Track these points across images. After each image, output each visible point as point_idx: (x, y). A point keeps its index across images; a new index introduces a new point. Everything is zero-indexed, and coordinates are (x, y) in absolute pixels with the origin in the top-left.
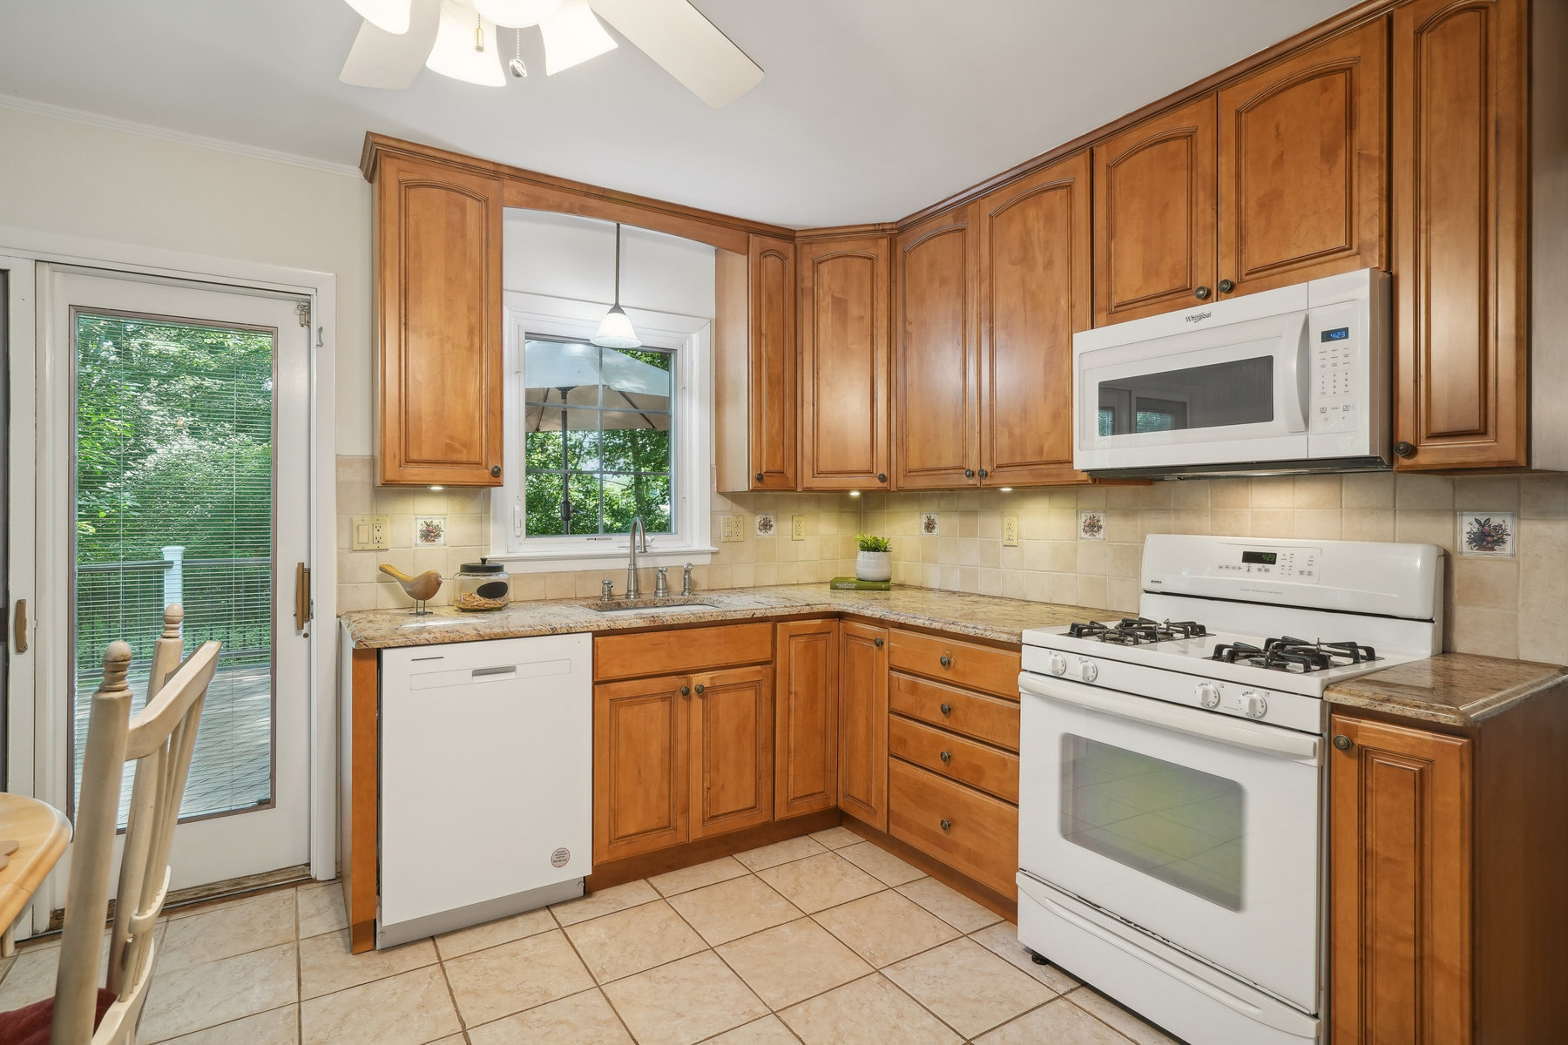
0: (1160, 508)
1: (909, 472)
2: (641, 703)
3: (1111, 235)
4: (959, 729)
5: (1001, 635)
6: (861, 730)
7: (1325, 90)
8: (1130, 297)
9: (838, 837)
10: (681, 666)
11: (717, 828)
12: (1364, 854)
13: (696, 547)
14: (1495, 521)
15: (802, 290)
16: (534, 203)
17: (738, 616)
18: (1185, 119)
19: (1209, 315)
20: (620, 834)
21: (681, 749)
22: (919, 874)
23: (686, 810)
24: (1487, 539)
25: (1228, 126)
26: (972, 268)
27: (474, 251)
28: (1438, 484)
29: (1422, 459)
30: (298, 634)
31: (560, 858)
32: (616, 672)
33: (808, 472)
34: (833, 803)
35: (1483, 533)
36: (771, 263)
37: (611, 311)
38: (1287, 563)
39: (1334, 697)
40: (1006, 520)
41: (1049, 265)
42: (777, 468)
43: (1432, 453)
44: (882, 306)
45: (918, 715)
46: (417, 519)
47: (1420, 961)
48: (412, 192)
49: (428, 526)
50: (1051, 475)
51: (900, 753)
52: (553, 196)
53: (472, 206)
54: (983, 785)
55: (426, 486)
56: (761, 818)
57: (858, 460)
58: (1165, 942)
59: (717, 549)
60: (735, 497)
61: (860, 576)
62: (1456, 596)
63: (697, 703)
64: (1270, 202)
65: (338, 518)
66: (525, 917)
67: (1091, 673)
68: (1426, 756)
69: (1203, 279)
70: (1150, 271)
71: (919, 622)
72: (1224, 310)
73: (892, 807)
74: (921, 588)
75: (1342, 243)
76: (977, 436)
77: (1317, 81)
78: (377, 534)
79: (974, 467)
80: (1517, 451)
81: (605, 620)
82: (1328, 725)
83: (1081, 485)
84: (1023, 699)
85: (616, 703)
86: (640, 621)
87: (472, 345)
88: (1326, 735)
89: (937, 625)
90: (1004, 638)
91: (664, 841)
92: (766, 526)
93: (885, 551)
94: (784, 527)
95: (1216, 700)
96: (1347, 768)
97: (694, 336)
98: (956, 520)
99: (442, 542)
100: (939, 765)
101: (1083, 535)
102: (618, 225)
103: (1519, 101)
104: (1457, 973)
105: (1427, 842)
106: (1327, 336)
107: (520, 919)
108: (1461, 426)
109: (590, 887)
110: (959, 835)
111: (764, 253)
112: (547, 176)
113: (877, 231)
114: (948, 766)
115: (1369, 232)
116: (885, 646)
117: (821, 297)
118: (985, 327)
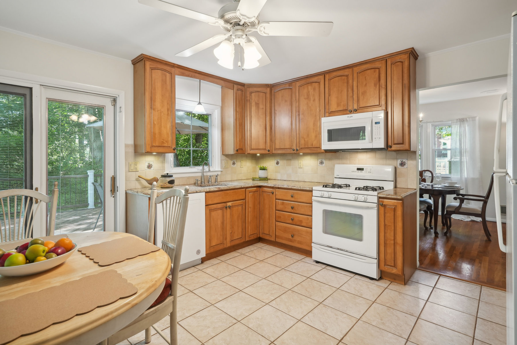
0: (338, 158)
1: (276, 149)
2: (216, 210)
3: (329, 95)
4: (296, 212)
5: (307, 188)
6: (267, 216)
7: (375, 72)
8: (334, 110)
9: (260, 245)
10: (225, 201)
11: (234, 243)
12: (385, 225)
13: (217, 170)
14: (404, 161)
15: (247, 100)
16: (183, 75)
17: (238, 187)
18: (346, 72)
19: (352, 117)
20: (211, 246)
21: (225, 222)
22: (283, 250)
23: (226, 239)
24: (402, 164)
25: (355, 75)
26: (294, 99)
27: (169, 87)
28: (394, 153)
29: (393, 148)
30: (111, 196)
31: (198, 252)
32: (210, 202)
33: (249, 149)
34: (259, 236)
35: (402, 163)
36: (239, 92)
37: (198, 104)
38: (366, 170)
39: (380, 195)
40: (299, 161)
41: (314, 100)
42: (241, 148)
43: (394, 147)
44: (268, 105)
45: (284, 210)
46: (146, 162)
47: (394, 244)
48: (153, 71)
49: (149, 164)
50: (315, 151)
51: (279, 220)
52: (187, 73)
53: (168, 75)
54: (303, 225)
55: (152, 153)
56: (243, 240)
57: (262, 146)
58: (347, 251)
59: (222, 170)
60: (227, 156)
61: (260, 177)
62: (397, 176)
63: (228, 210)
64: (364, 93)
65: (125, 162)
66: (189, 269)
67: (330, 195)
68: (395, 205)
69: (350, 108)
70: (338, 105)
71: (285, 187)
72: (355, 116)
73: (276, 234)
74: (275, 180)
75: (378, 104)
76: (295, 141)
77: (373, 70)
78: (136, 167)
79: (295, 148)
80: (408, 147)
81: (207, 189)
82: (378, 201)
83: (322, 153)
84: (313, 203)
85: (211, 211)
86: (216, 189)
87: (168, 114)
88: (378, 203)
89: (290, 187)
90: (308, 189)
91: (221, 247)
92: (234, 164)
93: (266, 170)
94: (238, 164)
95: (357, 198)
96: (382, 209)
97: (216, 111)
98: (285, 162)
99: (153, 169)
100: (290, 221)
101: (319, 165)
102: (200, 80)
103: (408, 81)
104: (401, 244)
105: (396, 221)
106: (376, 123)
107: (187, 269)
108: (399, 143)
109: (203, 260)
110: (296, 238)
111: (238, 90)
112: (186, 67)
113: (267, 86)
114: (293, 222)
115: (383, 102)
116: (274, 193)
117: (252, 103)
118: (297, 114)
